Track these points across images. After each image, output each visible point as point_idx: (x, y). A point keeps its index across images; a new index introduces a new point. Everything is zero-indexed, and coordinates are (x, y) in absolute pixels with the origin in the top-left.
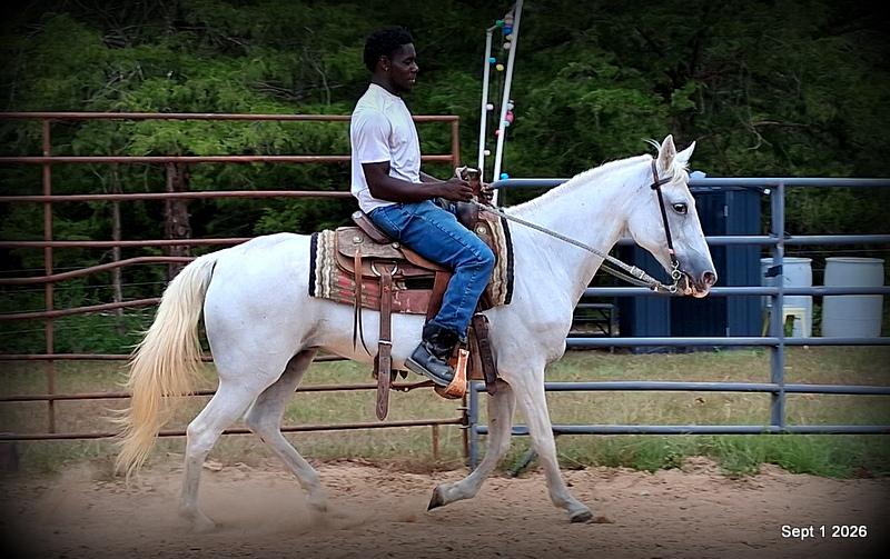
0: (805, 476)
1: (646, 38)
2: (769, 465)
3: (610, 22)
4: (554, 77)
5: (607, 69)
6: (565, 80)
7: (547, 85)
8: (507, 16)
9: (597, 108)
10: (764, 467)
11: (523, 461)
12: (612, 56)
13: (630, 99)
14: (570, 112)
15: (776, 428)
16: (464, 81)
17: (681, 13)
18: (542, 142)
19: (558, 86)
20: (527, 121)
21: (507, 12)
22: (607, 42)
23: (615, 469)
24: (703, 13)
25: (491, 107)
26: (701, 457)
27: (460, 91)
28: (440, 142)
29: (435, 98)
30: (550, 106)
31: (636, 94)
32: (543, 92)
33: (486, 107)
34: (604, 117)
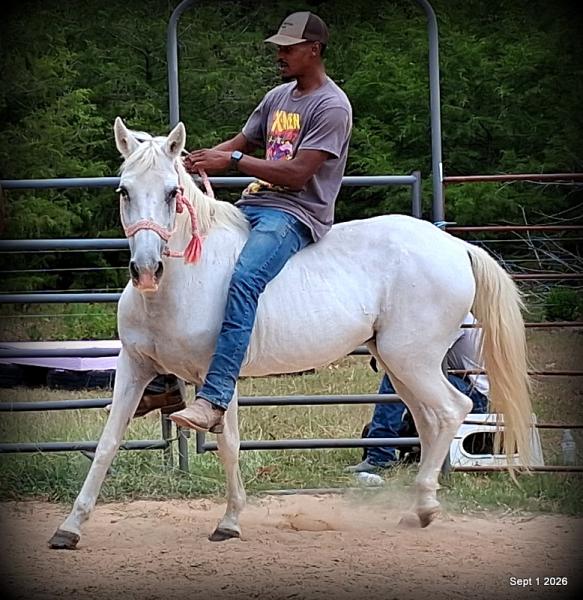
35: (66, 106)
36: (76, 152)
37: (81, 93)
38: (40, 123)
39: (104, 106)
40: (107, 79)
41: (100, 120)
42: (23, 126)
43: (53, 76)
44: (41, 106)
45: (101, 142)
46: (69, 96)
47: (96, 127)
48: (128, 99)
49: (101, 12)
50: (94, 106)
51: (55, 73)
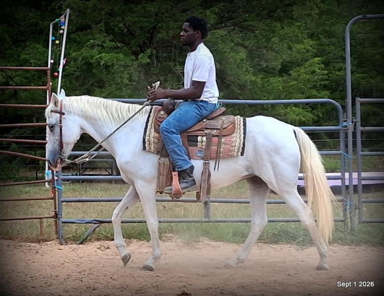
0: (221, 243)
1: (127, 29)
2: (203, 238)
3: (110, 21)
4: (83, 47)
5: (108, 44)
6: (88, 49)
7: (79, 51)
8: (62, 17)
9: (102, 63)
10: (201, 239)
11: (85, 237)
12: (112, 37)
13: (119, 58)
14: (91, 64)
15: (207, 220)
16: (38, 48)
17: (145, 17)
18: (77, 78)
19: (85, 52)
20: (70, 69)
21: (61, 15)
22: (109, 31)
23: (130, 240)
24: (155, 17)
25: (52, 61)
26: (170, 234)
27: (36, 53)
28: (26, 78)
29: (23, 56)
30: (81, 61)
31: (121, 55)
32: (77, 54)
33: (50, 61)
34: (107, 67)
35: (310, 65)
36: (314, 87)
37: (317, 59)
38: (298, 73)
39: (328, 66)
40: (329, 53)
41: (326, 72)
42: (290, 75)
43: (304, 52)
44: (298, 66)
45: (326, 82)
46: (311, 61)
47: (324, 75)
48: (339, 62)
49: (327, 22)
50: (323, 66)
51: (304, 51)
